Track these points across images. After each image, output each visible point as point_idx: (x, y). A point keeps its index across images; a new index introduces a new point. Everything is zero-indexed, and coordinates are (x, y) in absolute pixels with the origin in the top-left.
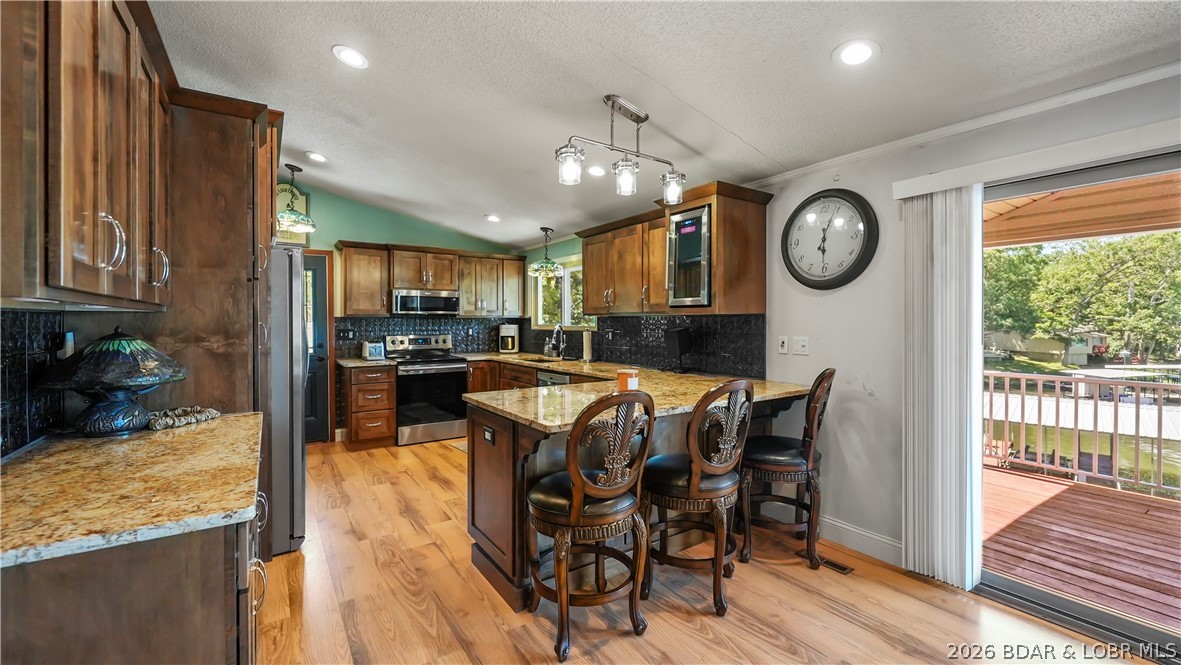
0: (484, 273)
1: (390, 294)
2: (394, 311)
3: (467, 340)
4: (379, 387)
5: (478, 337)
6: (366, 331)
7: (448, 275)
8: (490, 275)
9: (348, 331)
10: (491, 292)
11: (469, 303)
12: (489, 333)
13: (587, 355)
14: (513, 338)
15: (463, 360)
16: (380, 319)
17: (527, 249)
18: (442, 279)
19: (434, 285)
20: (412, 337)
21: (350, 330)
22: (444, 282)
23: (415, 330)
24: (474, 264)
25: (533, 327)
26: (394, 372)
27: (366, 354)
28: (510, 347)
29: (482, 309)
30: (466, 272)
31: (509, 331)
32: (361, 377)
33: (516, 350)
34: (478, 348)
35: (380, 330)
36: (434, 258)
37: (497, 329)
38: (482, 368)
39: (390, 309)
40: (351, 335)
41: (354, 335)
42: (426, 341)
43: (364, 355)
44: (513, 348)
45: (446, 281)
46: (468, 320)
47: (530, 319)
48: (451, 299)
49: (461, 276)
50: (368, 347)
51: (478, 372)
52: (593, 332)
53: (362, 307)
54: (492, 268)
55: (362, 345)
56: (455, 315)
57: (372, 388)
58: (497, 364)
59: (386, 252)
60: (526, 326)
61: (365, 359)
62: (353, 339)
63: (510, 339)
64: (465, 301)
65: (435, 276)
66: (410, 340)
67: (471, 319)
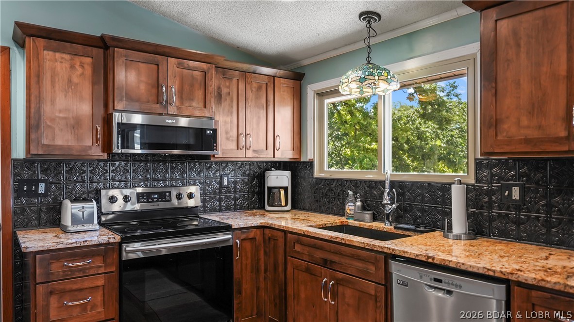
0: (250, 95)
1: (107, 120)
2: (115, 150)
3: (220, 192)
4: (87, 284)
5: (235, 188)
6: (68, 181)
7: (199, 94)
8: (258, 98)
9: (36, 182)
10: (258, 123)
11: (228, 139)
12: (249, 183)
13: (459, 224)
14: (286, 189)
15: (227, 228)
16: (91, 162)
17: (306, 62)
18: (191, 100)
19: (179, 108)
20: (140, 190)
21: (42, 181)
22: (194, 104)
23: (146, 180)
24: (235, 81)
25: (317, 174)
26: (115, 256)
27: (67, 221)
28: (283, 203)
29: (246, 148)
30: (225, 91)
31: (279, 179)
32: (55, 267)
33: (289, 207)
34: (235, 204)
35: (92, 181)
36: (179, 65)
37: (261, 177)
38: (253, 239)
39: (107, 146)
40: (42, 189)
41: (47, 189)
42: (163, 196)
43: (63, 222)
44: (286, 205)
45: (197, 104)
46: (224, 164)
47: (311, 164)
48: (203, 131)
49: (219, 97)
50: (71, 209)
51: (248, 245)
52: (467, 185)
53: (59, 142)
54: (259, 88)
55: (60, 204)
56: (207, 157)
57: (75, 287)
58: (281, 234)
59: (101, 51)
60: (304, 173)
61: (65, 231)
62: (45, 195)
63: (282, 192)
64: (224, 135)
65: (181, 93)
66: (138, 194)
67: (227, 162)
